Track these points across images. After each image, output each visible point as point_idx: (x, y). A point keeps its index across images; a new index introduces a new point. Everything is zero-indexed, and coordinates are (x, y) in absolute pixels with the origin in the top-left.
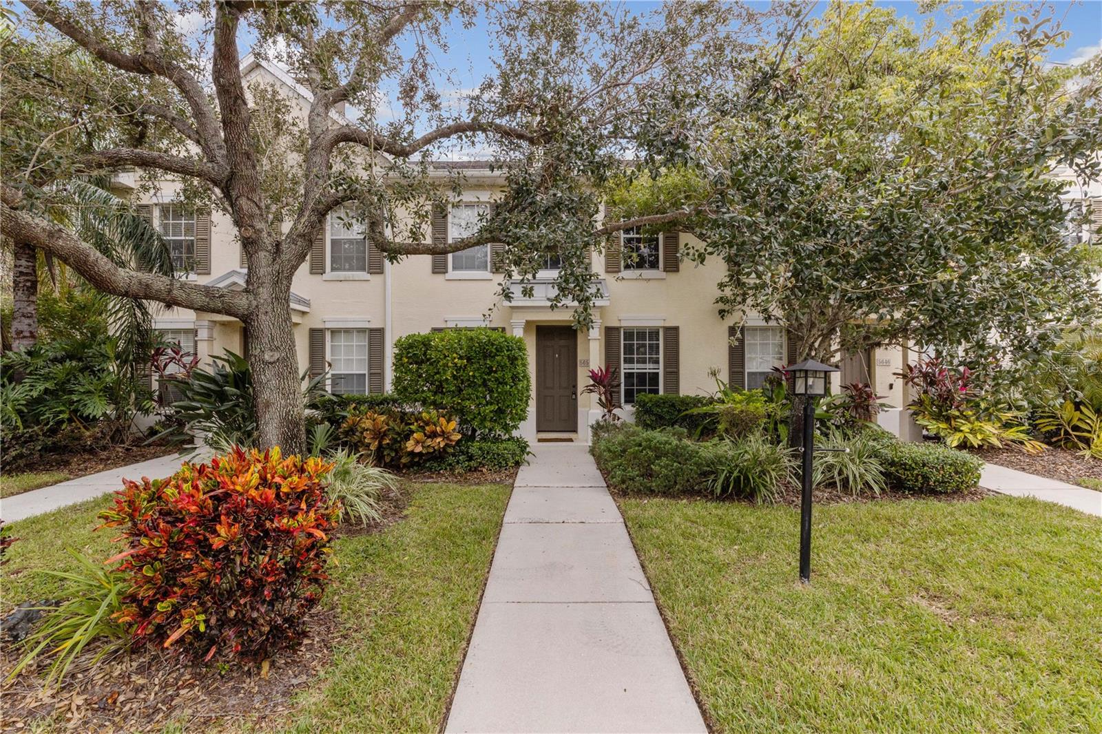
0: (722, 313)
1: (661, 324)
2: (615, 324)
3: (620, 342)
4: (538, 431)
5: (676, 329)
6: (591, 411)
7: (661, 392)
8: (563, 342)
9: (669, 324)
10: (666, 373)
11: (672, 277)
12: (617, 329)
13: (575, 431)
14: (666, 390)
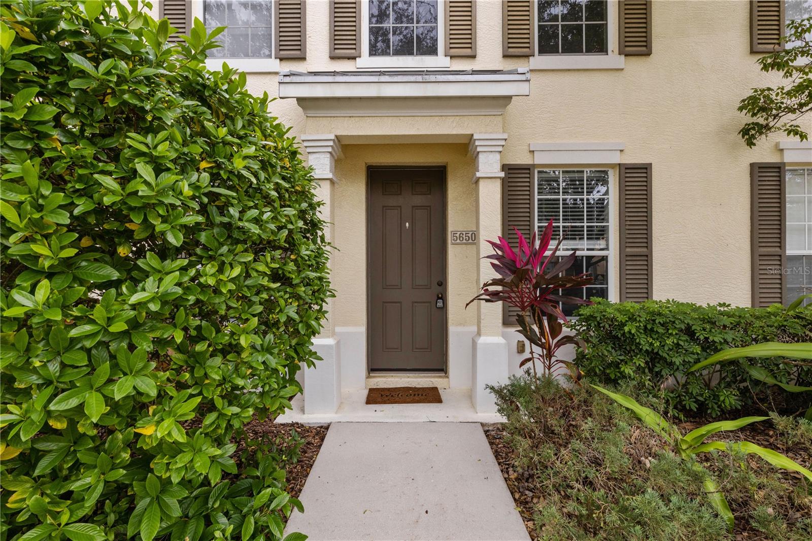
0: (750, 134)
1: (616, 159)
2: (523, 159)
3: (531, 195)
4: (372, 369)
5: (646, 169)
6: (482, 340)
7: (613, 296)
8: (418, 200)
9: (630, 159)
10: (624, 257)
11: (635, 66)
12: (527, 169)
13: (441, 368)
14: (624, 293)
